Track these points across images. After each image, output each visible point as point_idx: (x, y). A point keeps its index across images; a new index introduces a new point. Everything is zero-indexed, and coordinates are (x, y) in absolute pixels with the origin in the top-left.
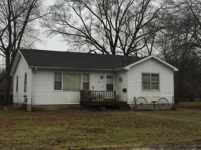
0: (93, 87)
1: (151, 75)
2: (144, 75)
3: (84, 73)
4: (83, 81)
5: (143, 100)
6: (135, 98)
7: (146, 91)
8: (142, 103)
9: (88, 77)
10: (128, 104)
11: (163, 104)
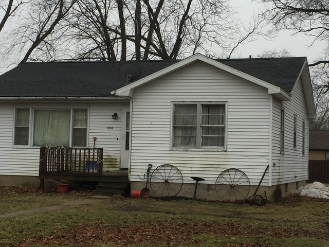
0: (95, 139)
1: (199, 109)
2: (179, 107)
3: (75, 107)
4: (74, 125)
5: (172, 171)
6: (150, 165)
7: (184, 151)
8: (166, 181)
9: (86, 116)
10: (131, 180)
11: (232, 186)
